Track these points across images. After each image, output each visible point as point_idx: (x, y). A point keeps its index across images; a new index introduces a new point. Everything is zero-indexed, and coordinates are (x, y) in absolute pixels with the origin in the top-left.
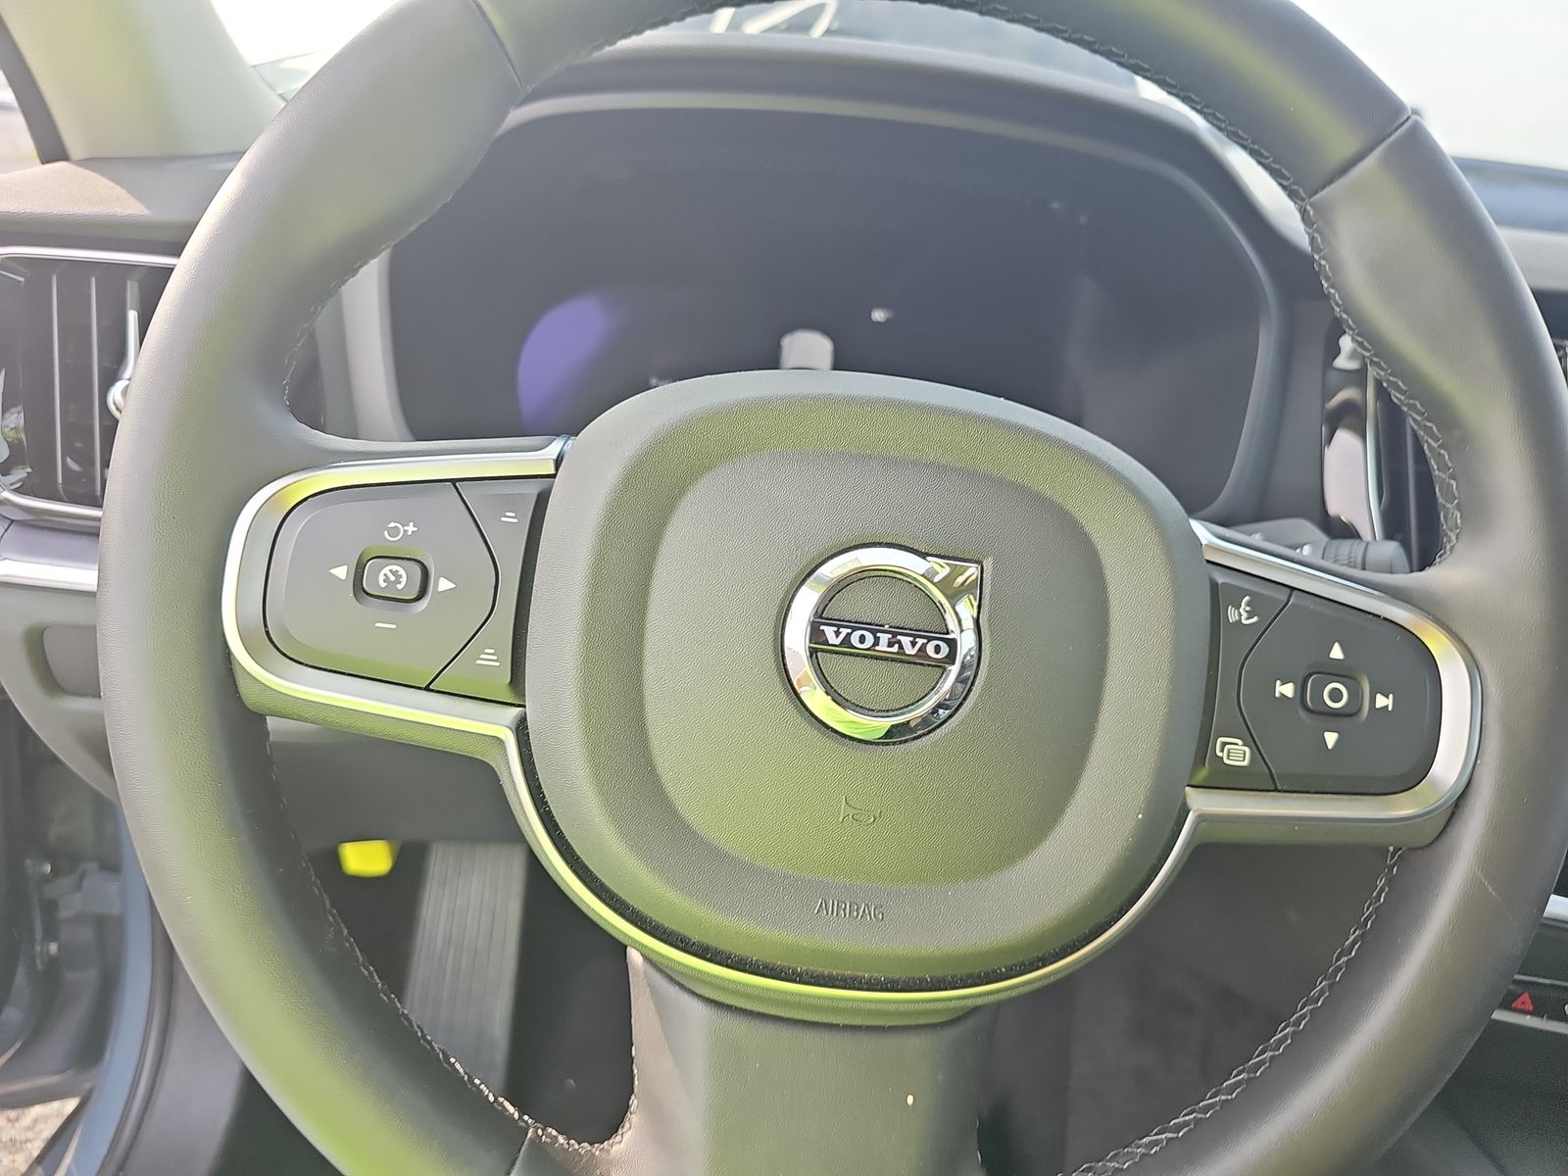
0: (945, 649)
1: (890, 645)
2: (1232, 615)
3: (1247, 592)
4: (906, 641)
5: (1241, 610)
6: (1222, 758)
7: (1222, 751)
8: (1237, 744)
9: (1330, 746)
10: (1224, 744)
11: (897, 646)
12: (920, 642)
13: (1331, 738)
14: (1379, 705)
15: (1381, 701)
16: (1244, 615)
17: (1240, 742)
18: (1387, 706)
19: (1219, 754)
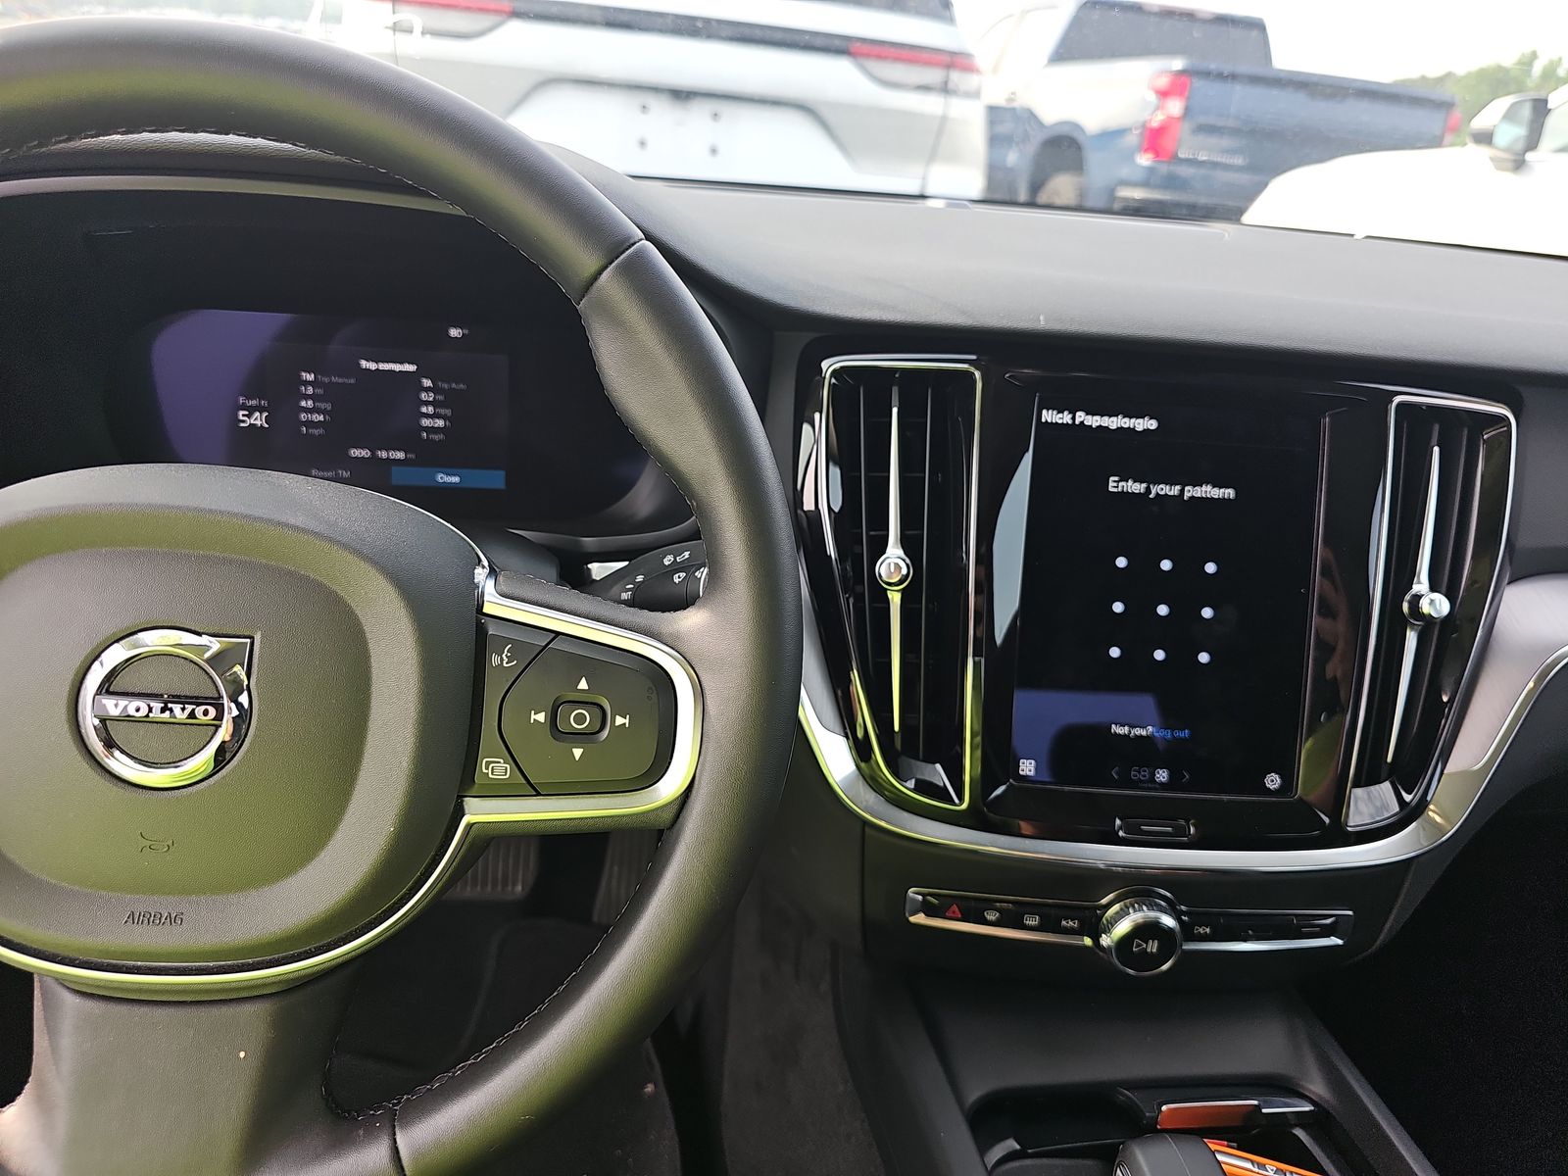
0: (212, 712)
1: (163, 711)
2: (495, 660)
3: (509, 640)
4: (177, 708)
5: (504, 656)
6: (488, 774)
7: (487, 768)
8: (499, 762)
9: (577, 758)
10: (488, 763)
11: (168, 712)
12: (189, 708)
13: (578, 752)
14: (617, 724)
15: (619, 720)
16: (506, 660)
17: (502, 761)
18: (625, 724)
19: (485, 771)
